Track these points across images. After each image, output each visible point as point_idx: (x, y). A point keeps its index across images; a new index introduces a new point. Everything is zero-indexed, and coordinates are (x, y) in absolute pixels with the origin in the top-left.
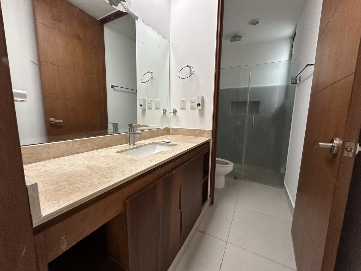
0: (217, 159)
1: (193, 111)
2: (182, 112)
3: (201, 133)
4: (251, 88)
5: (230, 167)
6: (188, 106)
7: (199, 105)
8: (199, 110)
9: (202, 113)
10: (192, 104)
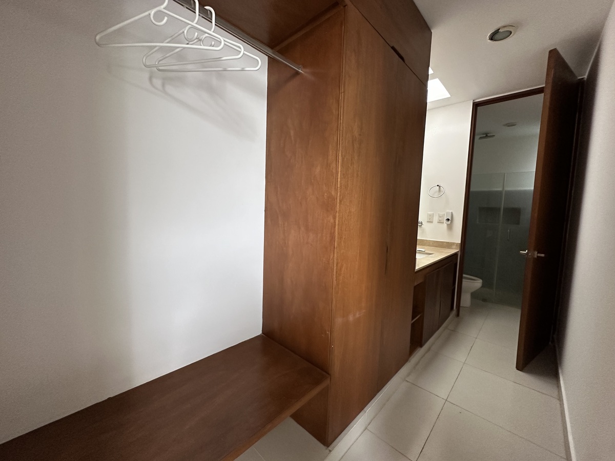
0: (464, 275)
1: (440, 225)
2: (429, 224)
3: (449, 245)
4: (506, 191)
5: (478, 283)
6: (436, 219)
7: (448, 220)
8: (448, 225)
9: (450, 227)
10: (440, 218)
